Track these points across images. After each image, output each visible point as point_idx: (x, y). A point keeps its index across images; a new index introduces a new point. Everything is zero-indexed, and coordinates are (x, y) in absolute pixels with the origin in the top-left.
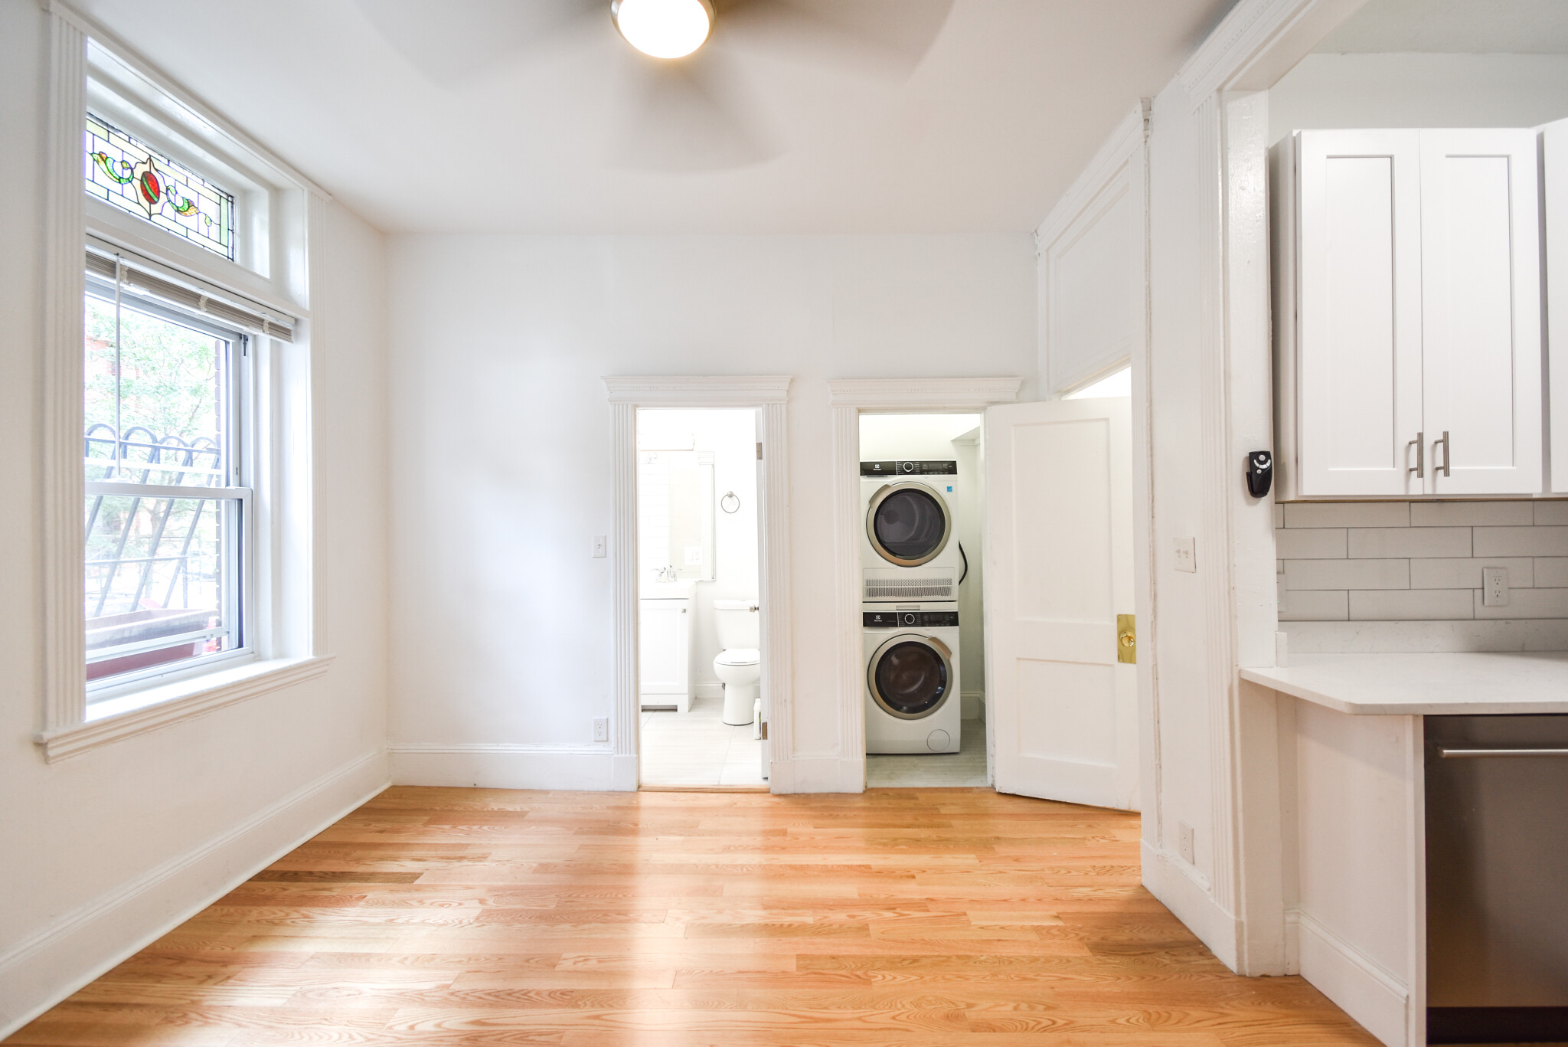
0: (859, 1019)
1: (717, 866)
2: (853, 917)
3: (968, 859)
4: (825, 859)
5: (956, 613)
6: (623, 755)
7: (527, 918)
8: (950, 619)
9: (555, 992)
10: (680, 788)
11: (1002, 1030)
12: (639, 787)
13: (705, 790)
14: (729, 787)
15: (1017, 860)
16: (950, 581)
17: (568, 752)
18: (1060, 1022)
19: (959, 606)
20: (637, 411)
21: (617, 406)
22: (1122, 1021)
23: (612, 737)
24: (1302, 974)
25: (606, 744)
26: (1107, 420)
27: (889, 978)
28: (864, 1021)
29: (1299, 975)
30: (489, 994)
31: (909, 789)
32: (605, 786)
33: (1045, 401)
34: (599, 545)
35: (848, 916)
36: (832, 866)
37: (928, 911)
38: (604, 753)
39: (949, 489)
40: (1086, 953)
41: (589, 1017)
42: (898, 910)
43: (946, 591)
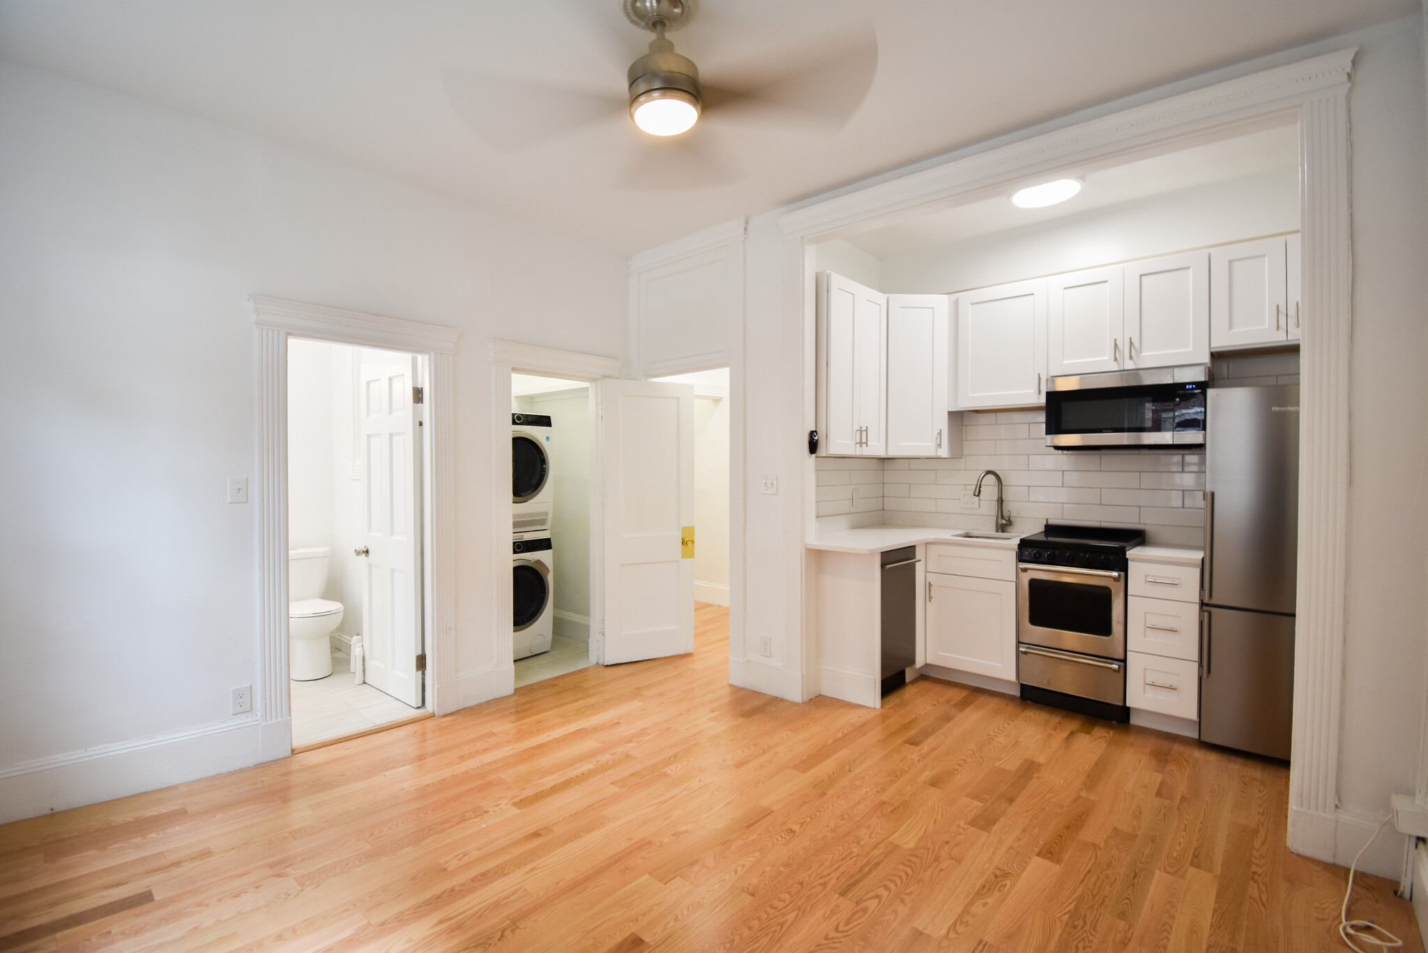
0: (685, 790)
1: (473, 769)
2: (614, 754)
3: (635, 705)
4: (549, 736)
5: (549, 539)
6: (274, 721)
7: (357, 862)
8: (545, 544)
9: (476, 877)
10: (341, 739)
11: (749, 762)
12: (293, 750)
13: (369, 732)
14: (392, 723)
15: (661, 695)
16: (546, 514)
17: (197, 736)
18: (766, 748)
19: (551, 534)
20: (289, 340)
21: (264, 332)
22: (785, 736)
23: (258, 704)
24: (822, 694)
25: (249, 714)
26: (678, 399)
27: (674, 769)
28: (689, 789)
29: (820, 695)
30: (419, 907)
31: (543, 681)
32: (250, 761)
33: (637, 380)
34: (239, 489)
35: (611, 755)
36: (560, 737)
37: (650, 734)
38: (248, 724)
39: (548, 438)
40: (741, 720)
41: (527, 873)
42: (634, 741)
43: (543, 522)
